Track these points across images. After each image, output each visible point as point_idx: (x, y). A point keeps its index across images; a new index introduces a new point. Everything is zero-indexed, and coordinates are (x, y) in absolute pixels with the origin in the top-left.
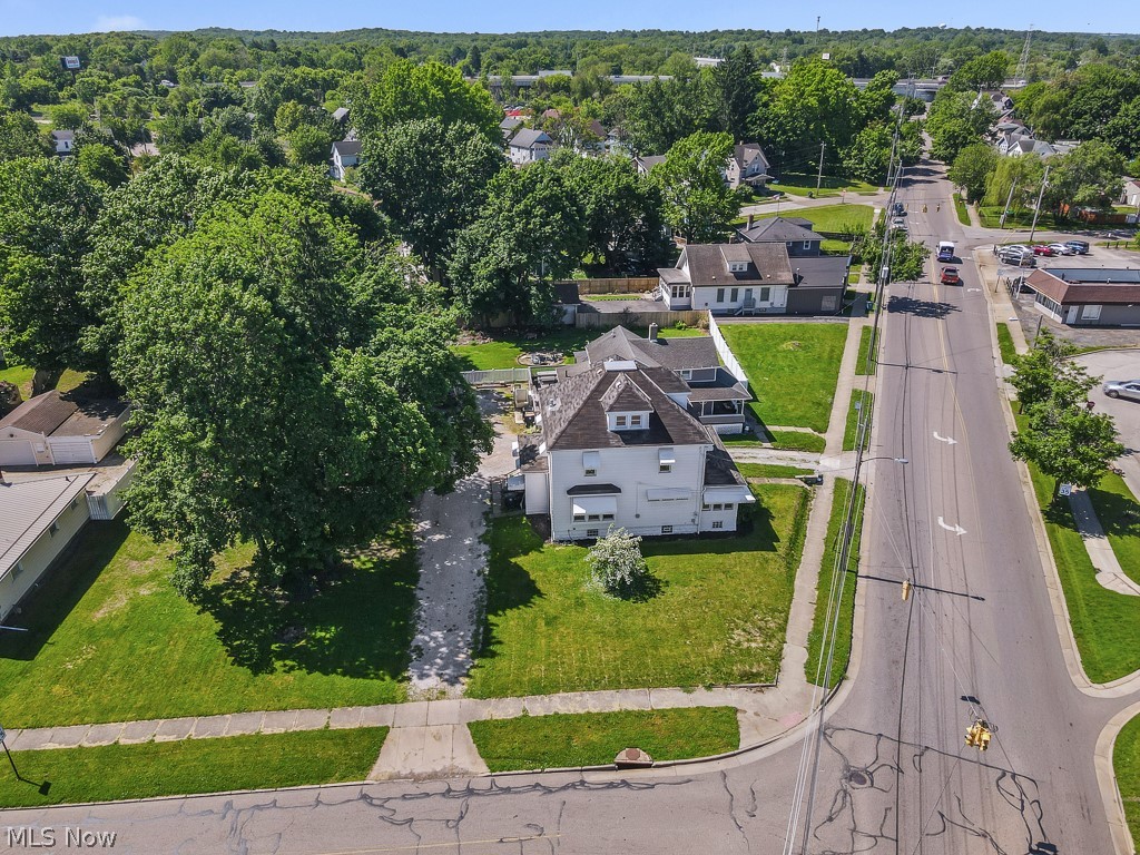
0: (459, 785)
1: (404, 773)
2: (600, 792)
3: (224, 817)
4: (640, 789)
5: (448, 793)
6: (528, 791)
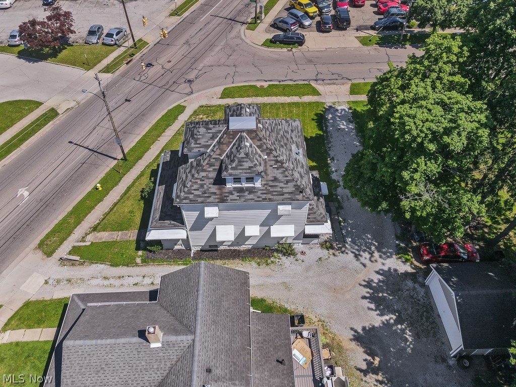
0: (320, 82)
1: (339, 85)
4: (261, 80)
5: (323, 80)
6: (297, 80)
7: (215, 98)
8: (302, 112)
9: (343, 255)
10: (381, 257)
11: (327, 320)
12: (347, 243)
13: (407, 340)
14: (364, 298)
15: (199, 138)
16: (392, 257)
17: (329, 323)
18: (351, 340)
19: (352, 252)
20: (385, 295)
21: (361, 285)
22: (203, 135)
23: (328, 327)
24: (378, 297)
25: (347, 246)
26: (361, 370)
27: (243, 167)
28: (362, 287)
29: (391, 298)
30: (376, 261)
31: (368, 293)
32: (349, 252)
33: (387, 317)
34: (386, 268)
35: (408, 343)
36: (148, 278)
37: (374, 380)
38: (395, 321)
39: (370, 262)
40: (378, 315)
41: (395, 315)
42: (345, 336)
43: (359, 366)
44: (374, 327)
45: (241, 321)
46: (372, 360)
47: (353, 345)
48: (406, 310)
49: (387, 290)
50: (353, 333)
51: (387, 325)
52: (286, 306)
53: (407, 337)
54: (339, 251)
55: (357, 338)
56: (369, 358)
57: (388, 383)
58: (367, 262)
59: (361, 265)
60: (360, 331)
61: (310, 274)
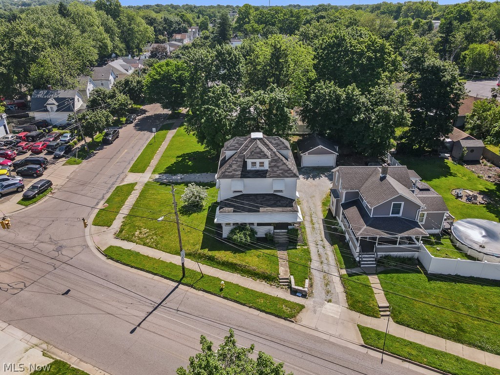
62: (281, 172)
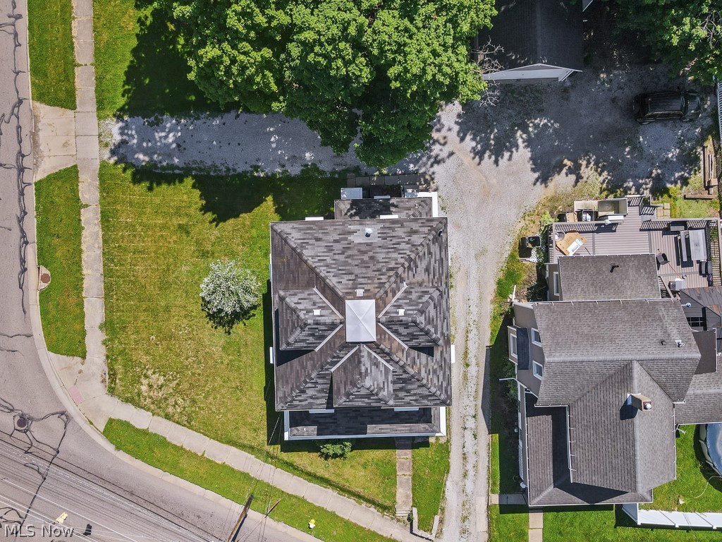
0: (27, 162)
1: (40, 125)
2: (18, 253)
3: (9, 17)
4: (19, 280)
5: (21, 155)
6: (21, 207)
7: (82, 368)
8: (131, 206)
9: (436, 179)
10: (438, 130)
11: (523, 210)
12: (417, 170)
13: (545, 125)
14: (496, 162)
15: (378, 385)
16: (440, 117)
17: (527, 208)
18: (546, 187)
19: (432, 166)
20: (492, 137)
21: (479, 164)
22: (374, 380)
23: (531, 209)
24: (494, 145)
25: (421, 171)
26: (577, 181)
27: (435, 317)
28: (482, 162)
29: (496, 131)
30: (445, 138)
31: (490, 157)
32: (432, 170)
33: (520, 141)
34: (456, 128)
35: (549, 124)
36: (467, 422)
37: (586, 170)
38: (524, 133)
39: (446, 146)
40: (517, 150)
41: (517, 130)
42: (540, 193)
43: (573, 183)
44: (531, 159)
45: (597, 311)
46: (567, 168)
47: (551, 185)
48: (510, 116)
49: (485, 133)
50: (538, 183)
51: (529, 143)
52: (506, 255)
53: (542, 123)
54: (431, 183)
55: (544, 179)
56: (564, 171)
57: (589, 155)
58: (447, 150)
59: (451, 158)
60: (536, 175)
61: (464, 223)
62: (414, 398)
